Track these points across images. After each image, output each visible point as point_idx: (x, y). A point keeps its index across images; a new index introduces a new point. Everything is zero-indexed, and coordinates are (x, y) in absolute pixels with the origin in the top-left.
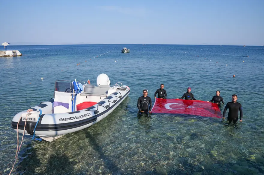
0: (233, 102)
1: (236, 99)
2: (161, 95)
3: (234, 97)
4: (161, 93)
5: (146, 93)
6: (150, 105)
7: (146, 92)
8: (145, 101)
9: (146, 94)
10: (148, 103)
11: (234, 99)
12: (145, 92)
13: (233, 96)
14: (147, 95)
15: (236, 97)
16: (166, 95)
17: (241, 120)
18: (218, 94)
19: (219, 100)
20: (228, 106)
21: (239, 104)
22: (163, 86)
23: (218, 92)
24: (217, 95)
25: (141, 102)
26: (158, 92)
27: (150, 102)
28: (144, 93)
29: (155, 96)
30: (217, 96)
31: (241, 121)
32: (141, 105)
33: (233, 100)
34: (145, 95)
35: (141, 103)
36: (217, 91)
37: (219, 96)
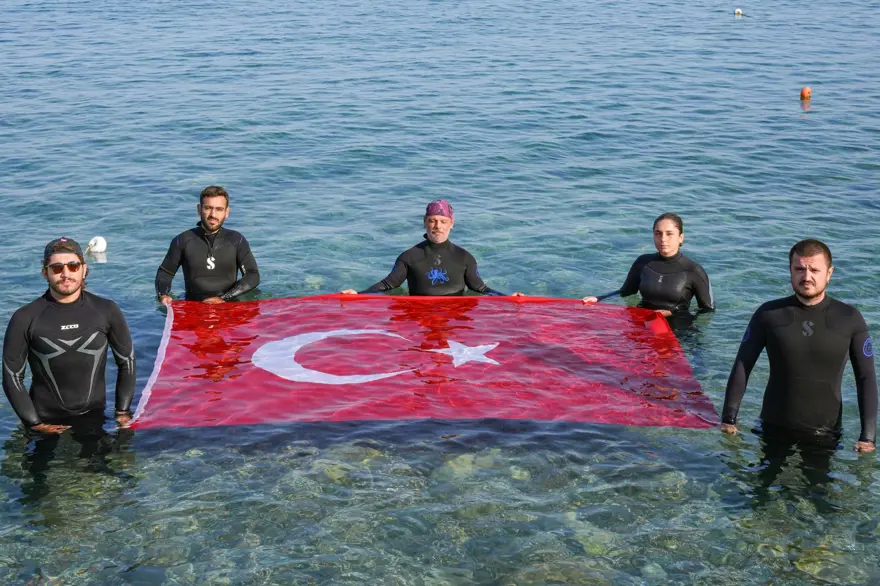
0: (796, 302)
1: (819, 275)
2: (207, 284)
3: (804, 262)
4: (211, 263)
5: (73, 267)
6: (121, 365)
7: (72, 258)
8: (71, 334)
9: (77, 275)
10: (97, 354)
11: (809, 275)
12: (64, 258)
13: (803, 248)
14: (83, 284)
15: (818, 260)
16: (253, 271)
17: (863, 438)
18: (672, 245)
19: (680, 287)
20: (762, 332)
21: (850, 311)
22: (217, 201)
23: (669, 225)
24: (660, 245)
25: (33, 348)
26: (184, 261)
27: (112, 343)
28: (59, 268)
29: (162, 287)
30: (660, 258)
31: (867, 447)
32: (39, 379)
33: (803, 282)
34: (72, 286)
35: (35, 364)
36: (662, 218)
37: (679, 254)
